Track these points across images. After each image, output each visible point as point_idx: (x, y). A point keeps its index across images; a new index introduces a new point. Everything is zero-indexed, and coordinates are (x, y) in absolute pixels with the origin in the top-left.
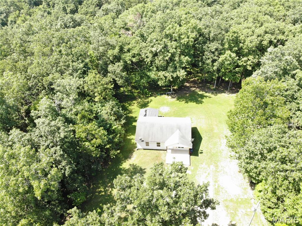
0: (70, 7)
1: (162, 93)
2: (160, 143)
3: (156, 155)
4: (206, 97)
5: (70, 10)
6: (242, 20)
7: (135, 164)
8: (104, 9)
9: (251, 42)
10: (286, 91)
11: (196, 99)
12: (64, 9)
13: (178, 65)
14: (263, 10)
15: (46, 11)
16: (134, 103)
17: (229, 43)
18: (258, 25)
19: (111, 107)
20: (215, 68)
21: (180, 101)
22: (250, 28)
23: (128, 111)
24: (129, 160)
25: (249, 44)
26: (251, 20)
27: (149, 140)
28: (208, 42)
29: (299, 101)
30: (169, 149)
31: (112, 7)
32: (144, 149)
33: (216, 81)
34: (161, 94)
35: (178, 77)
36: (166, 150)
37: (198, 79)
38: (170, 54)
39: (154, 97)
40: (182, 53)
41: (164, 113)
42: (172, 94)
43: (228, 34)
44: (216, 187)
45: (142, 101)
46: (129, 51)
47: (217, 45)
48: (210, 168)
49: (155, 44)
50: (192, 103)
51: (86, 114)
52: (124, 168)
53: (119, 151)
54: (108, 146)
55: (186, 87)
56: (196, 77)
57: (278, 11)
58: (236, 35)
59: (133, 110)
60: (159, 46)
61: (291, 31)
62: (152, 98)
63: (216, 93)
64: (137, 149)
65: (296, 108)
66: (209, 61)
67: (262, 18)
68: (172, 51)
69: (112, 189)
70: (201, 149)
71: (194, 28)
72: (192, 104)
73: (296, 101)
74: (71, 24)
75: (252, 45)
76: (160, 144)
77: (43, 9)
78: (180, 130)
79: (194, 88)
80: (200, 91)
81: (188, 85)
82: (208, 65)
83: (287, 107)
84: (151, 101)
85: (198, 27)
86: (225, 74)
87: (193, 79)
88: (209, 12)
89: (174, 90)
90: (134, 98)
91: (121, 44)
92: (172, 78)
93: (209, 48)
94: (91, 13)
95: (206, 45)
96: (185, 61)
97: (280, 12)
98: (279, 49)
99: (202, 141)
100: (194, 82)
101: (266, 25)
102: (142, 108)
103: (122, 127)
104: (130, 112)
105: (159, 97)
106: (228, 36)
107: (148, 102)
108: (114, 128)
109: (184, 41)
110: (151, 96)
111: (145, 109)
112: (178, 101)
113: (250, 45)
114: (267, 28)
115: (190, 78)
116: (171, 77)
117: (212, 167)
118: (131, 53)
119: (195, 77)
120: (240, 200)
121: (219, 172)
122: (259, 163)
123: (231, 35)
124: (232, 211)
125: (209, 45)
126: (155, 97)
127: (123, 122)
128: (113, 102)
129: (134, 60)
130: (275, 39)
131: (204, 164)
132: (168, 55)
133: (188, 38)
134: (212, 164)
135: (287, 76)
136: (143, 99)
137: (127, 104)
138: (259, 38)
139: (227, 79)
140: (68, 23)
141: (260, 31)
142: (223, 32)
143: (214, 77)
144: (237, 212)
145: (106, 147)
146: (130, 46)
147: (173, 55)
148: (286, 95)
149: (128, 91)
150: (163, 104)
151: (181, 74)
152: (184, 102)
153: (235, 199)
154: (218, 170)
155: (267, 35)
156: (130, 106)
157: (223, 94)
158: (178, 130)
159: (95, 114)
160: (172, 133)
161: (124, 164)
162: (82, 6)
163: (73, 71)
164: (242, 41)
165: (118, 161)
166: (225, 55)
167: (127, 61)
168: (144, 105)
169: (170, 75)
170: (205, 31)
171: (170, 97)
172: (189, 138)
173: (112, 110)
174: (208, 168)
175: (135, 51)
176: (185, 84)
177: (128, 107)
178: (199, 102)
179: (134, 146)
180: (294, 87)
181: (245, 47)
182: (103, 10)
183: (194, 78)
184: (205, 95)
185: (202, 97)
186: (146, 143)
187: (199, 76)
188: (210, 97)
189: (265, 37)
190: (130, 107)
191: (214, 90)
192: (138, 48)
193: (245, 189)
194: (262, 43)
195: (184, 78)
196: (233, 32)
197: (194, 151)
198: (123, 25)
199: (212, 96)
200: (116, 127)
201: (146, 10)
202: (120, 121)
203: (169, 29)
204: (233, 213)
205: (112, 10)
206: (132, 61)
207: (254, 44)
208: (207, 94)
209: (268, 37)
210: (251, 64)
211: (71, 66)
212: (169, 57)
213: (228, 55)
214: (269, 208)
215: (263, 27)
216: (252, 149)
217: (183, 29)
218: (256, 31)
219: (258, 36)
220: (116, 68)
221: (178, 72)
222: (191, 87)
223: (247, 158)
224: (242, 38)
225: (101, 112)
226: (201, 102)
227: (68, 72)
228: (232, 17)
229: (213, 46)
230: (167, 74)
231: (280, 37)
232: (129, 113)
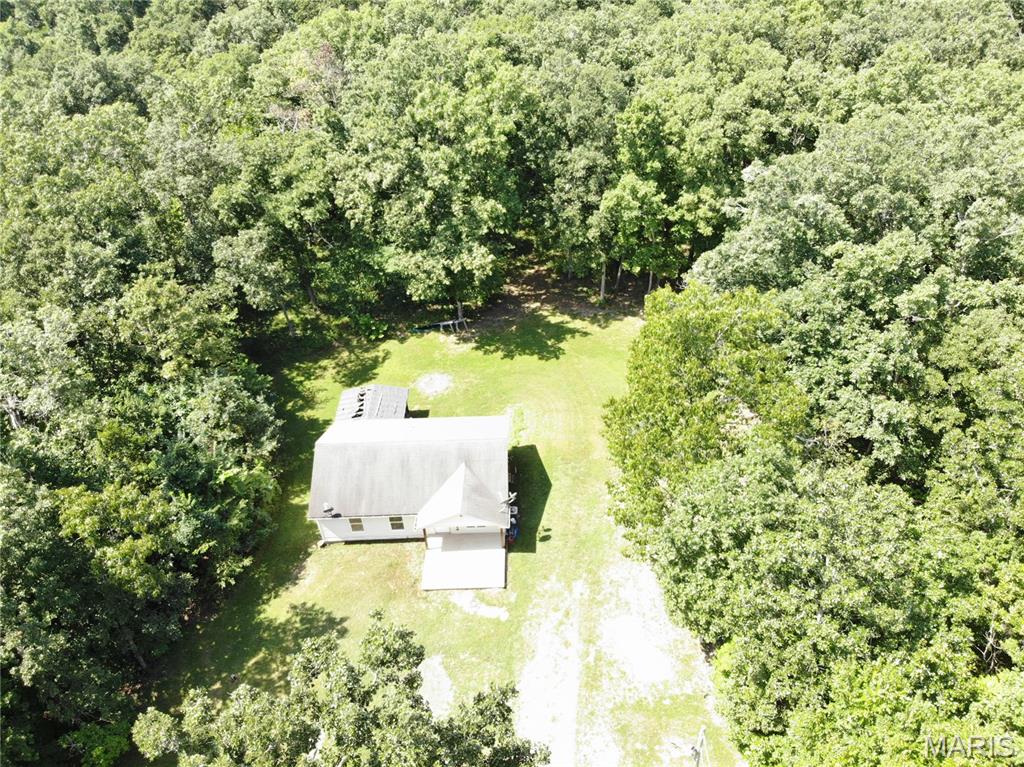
0: (106, 23)
1: (427, 323)
2: (400, 519)
3: (388, 562)
4: (573, 332)
6: (678, 59)
7: (309, 605)
8: (218, 27)
9: (701, 141)
10: (804, 317)
11: (540, 341)
13: (464, 229)
14: (748, 19)
16: (325, 369)
17: (632, 145)
18: (728, 78)
20: (593, 233)
21: (485, 353)
22: (701, 90)
23: (303, 398)
24: (292, 588)
25: (697, 147)
26: (703, 59)
27: (362, 511)
28: (564, 145)
29: (845, 353)
30: (437, 534)
31: (247, 18)
32: (348, 543)
33: (603, 277)
34: (422, 329)
35: (466, 275)
36: (423, 540)
37: (550, 271)
38: (429, 195)
39: (396, 342)
40: (480, 187)
41: (431, 399)
42: (461, 325)
43: (624, 116)
44: (591, 659)
45: (353, 357)
46: (288, 182)
47: (592, 154)
48: (571, 591)
49: (374, 160)
50: (526, 357)
51: (127, 429)
52: (271, 621)
53: (247, 562)
54: (204, 548)
55: (509, 298)
56: (547, 260)
57: (803, 20)
58: (650, 117)
59: (320, 396)
60: (387, 165)
61: (838, 93)
62: (391, 345)
63: (607, 318)
64: (320, 543)
65: (841, 378)
66: (572, 211)
67: (741, 50)
68: (438, 180)
69: (224, 704)
70: (544, 523)
71: (512, 96)
72: (527, 362)
73: (836, 353)
74: (96, 91)
75: (705, 151)
76: (404, 522)
77: (11, 37)
78: (468, 466)
79: (536, 301)
80: (553, 314)
81: (515, 290)
82: (569, 222)
83: (807, 371)
84: (384, 359)
85: (524, 95)
86: (629, 253)
87: (532, 271)
88: (571, 35)
89: (467, 312)
90: (326, 350)
91: (257, 160)
92: (448, 271)
93: (566, 163)
94: (178, 44)
95: (559, 153)
96: (485, 216)
97: (809, 23)
98: (779, 171)
99: (552, 493)
100: (537, 281)
101: (752, 77)
102: (350, 385)
103: (267, 466)
104: (309, 402)
105: (413, 341)
106: (628, 123)
107: (376, 363)
108: (222, 478)
109: (478, 144)
110: (387, 337)
111: (356, 391)
112: (480, 353)
113: (700, 151)
114: (756, 87)
115: (524, 267)
116: (443, 273)
117: (579, 587)
118: (294, 193)
119: (541, 263)
120: (667, 702)
121: (601, 603)
122: (710, 581)
123: (634, 118)
124: (639, 746)
125: (568, 156)
126: (402, 340)
127: (269, 446)
129: (309, 214)
130: (786, 123)
131: (553, 578)
132: (422, 199)
133: (489, 133)
134: (580, 577)
135: (808, 264)
136: (357, 351)
137: (294, 374)
138: (731, 125)
139: (637, 270)
140: (88, 87)
141: (732, 98)
142: (611, 109)
143: (594, 265)
144: (657, 748)
145: (196, 552)
146: (291, 167)
147: (442, 198)
148: (801, 334)
149: (305, 322)
150: (430, 365)
151: (477, 263)
152: (500, 354)
153: (650, 699)
154: (599, 598)
155: (756, 111)
156: (308, 378)
157: (630, 319)
158: (463, 465)
159: (162, 426)
160: (443, 477)
161: (273, 602)
162: (146, 18)
163: (77, 274)
164: (675, 139)
165: (249, 592)
166: (617, 191)
167: (282, 219)
168: (360, 375)
169: (440, 266)
170: (552, 104)
171: (453, 338)
172: (501, 492)
174: (566, 594)
175: (309, 185)
176: (506, 288)
177: (301, 382)
178: (549, 352)
179: (312, 534)
180: (828, 304)
181: (685, 156)
182: (214, 31)
183: (536, 267)
184: (571, 326)
185: (560, 332)
186: (351, 521)
187: (552, 258)
188: (586, 334)
189: (752, 121)
190: (307, 384)
191: (602, 306)
192: (319, 173)
193: (686, 660)
194: (741, 142)
195: (488, 276)
196: (641, 109)
197: (521, 536)
198: (277, 85)
199: (594, 329)
200: (230, 473)
201: (352, 31)
202: (258, 445)
203: (423, 103)
204: (643, 752)
205: (248, 30)
206: (301, 220)
207: (712, 146)
208: (577, 324)
209: (759, 119)
210: (710, 214)
211: (67, 255)
212: (426, 202)
213: (631, 190)
214: (758, 733)
215: (742, 85)
216: (681, 534)
217: (472, 102)
218: (718, 99)
219: (728, 117)
220: (244, 248)
221: (465, 256)
222: (528, 299)
223: (673, 563)
224: (672, 125)
225: (185, 415)
226: (556, 353)
228: (649, 48)
229: (580, 158)
230: (428, 264)
231: (801, 118)
232: (302, 408)
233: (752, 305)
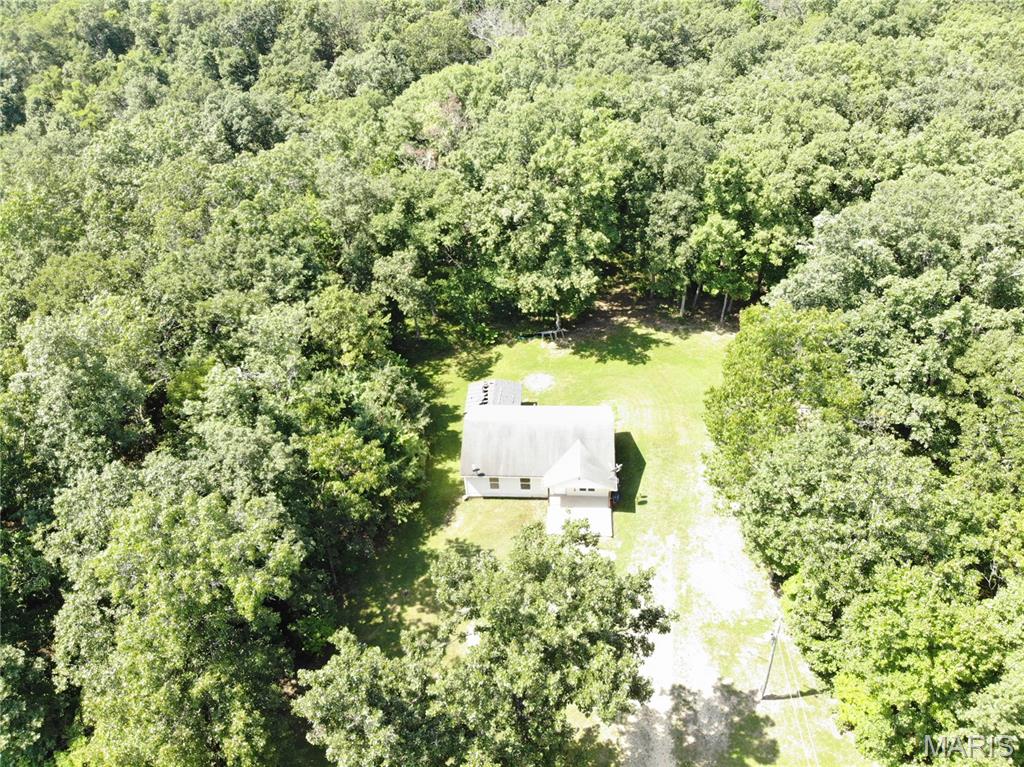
0: (229, 57)
1: (530, 332)
2: (528, 480)
3: (518, 513)
4: (657, 342)
5: (231, 66)
6: (756, 119)
7: (461, 540)
8: (342, 69)
9: (776, 190)
10: (860, 332)
11: (628, 348)
12: (210, 64)
13: (574, 255)
14: (817, 87)
15: (152, 70)
16: (449, 366)
17: (718, 190)
18: (799, 138)
19: (389, 382)
20: (680, 261)
21: (582, 356)
22: (777, 147)
23: (434, 388)
24: (445, 528)
25: (773, 195)
26: (778, 122)
27: (500, 473)
28: (659, 189)
29: (892, 360)
30: (555, 495)
31: (367, 63)
32: (485, 498)
33: (684, 298)
34: (528, 337)
35: (574, 291)
36: (546, 499)
37: (634, 289)
38: (550, 228)
39: (505, 346)
40: (586, 221)
41: (537, 394)
42: (559, 335)
43: (712, 167)
44: (683, 591)
45: (471, 358)
46: (431, 214)
47: (684, 197)
48: (665, 543)
49: (506, 198)
50: (617, 362)
51: (320, 402)
52: (433, 551)
53: (416, 505)
54: (387, 492)
55: (599, 312)
56: (630, 282)
57: (864, 87)
58: (734, 170)
59: (448, 387)
60: (518, 203)
61: (891, 154)
62: (502, 349)
63: (687, 331)
64: (465, 497)
65: (888, 379)
66: (662, 242)
67: (813, 115)
68: (556, 216)
69: (402, 608)
70: (641, 491)
71: (619, 148)
72: (617, 366)
73: (884, 360)
75: (779, 198)
76: (531, 483)
77: (142, 65)
78: (583, 443)
79: (623, 315)
80: (639, 327)
81: (604, 306)
82: (660, 251)
83: (861, 374)
84: (497, 360)
85: (629, 148)
86: (709, 277)
87: (618, 290)
88: (663, 94)
89: (564, 323)
90: (447, 351)
91: (407, 195)
92: (559, 291)
93: (660, 203)
94: (301, 82)
95: (654, 195)
96: (592, 245)
97: (868, 91)
99: (646, 470)
100: (623, 298)
101: (818, 139)
102: (471, 379)
103: (421, 436)
104: (440, 392)
105: (520, 346)
106: (715, 173)
107: (490, 362)
108: (401, 440)
109: (591, 187)
110: (498, 342)
111: (482, 383)
112: (577, 357)
113: (775, 198)
114: (824, 146)
115: (610, 287)
116: (555, 291)
117: (671, 540)
118: (437, 223)
119: (627, 283)
120: (744, 624)
121: (689, 553)
122: (785, 523)
123: (721, 170)
124: (723, 653)
125: (663, 197)
126: (511, 345)
127: (424, 422)
128: (394, 368)
129: (447, 241)
130: (848, 177)
131: (650, 532)
132: (544, 231)
133: (601, 177)
134: (672, 532)
135: (863, 292)
136: (474, 352)
137: (426, 368)
138: (802, 178)
139: (715, 292)
141: (802, 156)
142: (701, 160)
143: (678, 287)
144: (737, 654)
145: (382, 494)
146: (435, 201)
147: (560, 229)
148: (858, 344)
149: (428, 327)
150: (534, 366)
151: (584, 282)
152: (594, 358)
153: (731, 621)
154: (688, 548)
155: (822, 167)
156: (436, 373)
157: (706, 333)
158: (578, 442)
159: (345, 401)
160: (563, 450)
161: (431, 538)
162: (271, 56)
163: (273, 280)
164: (755, 187)
165: (414, 532)
166: (706, 228)
167: (426, 244)
168: (479, 371)
169: (553, 285)
170: (651, 154)
171: (553, 344)
172: (610, 465)
173: (392, 390)
174: (661, 544)
175: (450, 217)
176: (597, 303)
177: (431, 376)
178: (638, 359)
179: (457, 490)
180: (879, 323)
181: (762, 201)
182: (338, 73)
183: (622, 287)
184: (654, 337)
185: (646, 342)
186: (491, 480)
187: (636, 279)
188: (669, 344)
189: (818, 174)
190: (436, 378)
191: (681, 321)
192: (457, 205)
193: (759, 595)
194: (810, 191)
195: (592, 294)
196: (727, 163)
197: (623, 499)
198: (407, 128)
199: (675, 340)
200: (407, 437)
201: (475, 85)
202: (414, 420)
203: (548, 152)
204: (725, 657)
205: (367, 73)
206: (440, 245)
207: (785, 194)
208: (660, 335)
209: (825, 174)
210: (781, 249)
211: (267, 266)
212: (548, 234)
213: (715, 228)
214: (818, 637)
215: (811, 144)
216: (764, 487)
217: (588, 151)
218: (791, 156)
219: (799, 171)
220: (398, 266)
221: (574, 277)
222: (615, 313)
223: (755, 511)
224: (753, 176)
225: (359, 396)
226: (643, 360)
227: (261, 285)
228: (731, 107)
229: (674, 199)
230: (544, 282)
231: (862, 173)
232: (434, 396)
233: (824, 320)
